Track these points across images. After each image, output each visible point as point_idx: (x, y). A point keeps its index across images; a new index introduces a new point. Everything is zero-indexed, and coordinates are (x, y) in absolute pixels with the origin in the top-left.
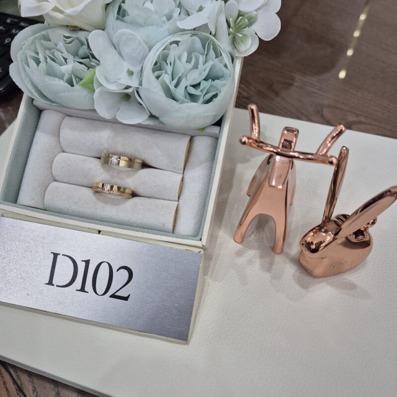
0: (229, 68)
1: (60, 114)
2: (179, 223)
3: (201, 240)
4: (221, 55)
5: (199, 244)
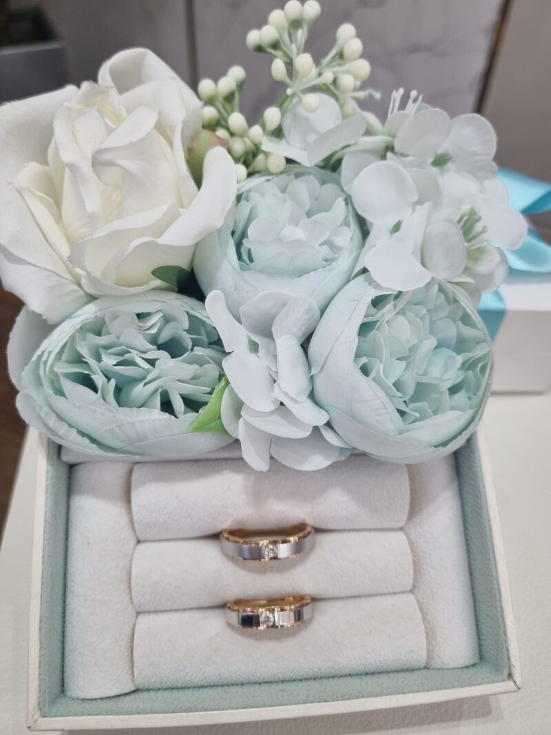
3: (510, 676)
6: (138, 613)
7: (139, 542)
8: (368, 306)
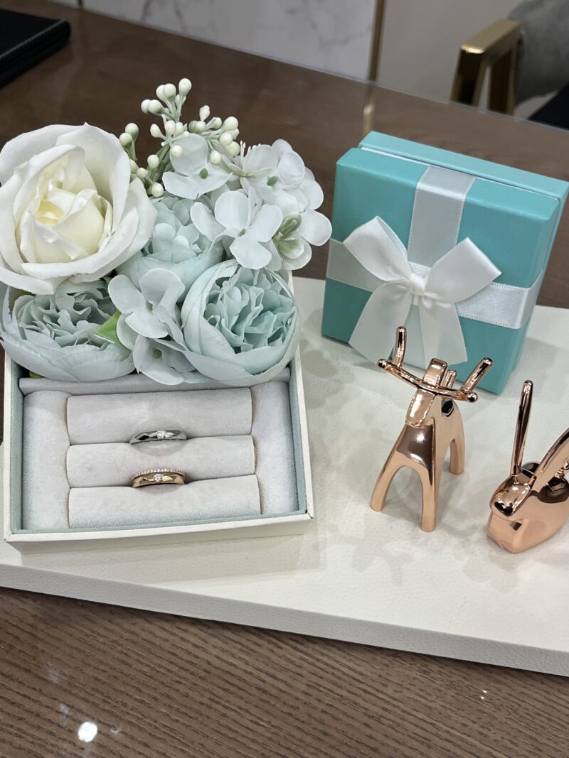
0: (289, 295)
1: (59, 392)
2: (267, 502)
3: (306, 512)
4: (275, 281)
5: (306, 517)
6: (71, 488)
7: (71, 445)
8: (214, 285)
